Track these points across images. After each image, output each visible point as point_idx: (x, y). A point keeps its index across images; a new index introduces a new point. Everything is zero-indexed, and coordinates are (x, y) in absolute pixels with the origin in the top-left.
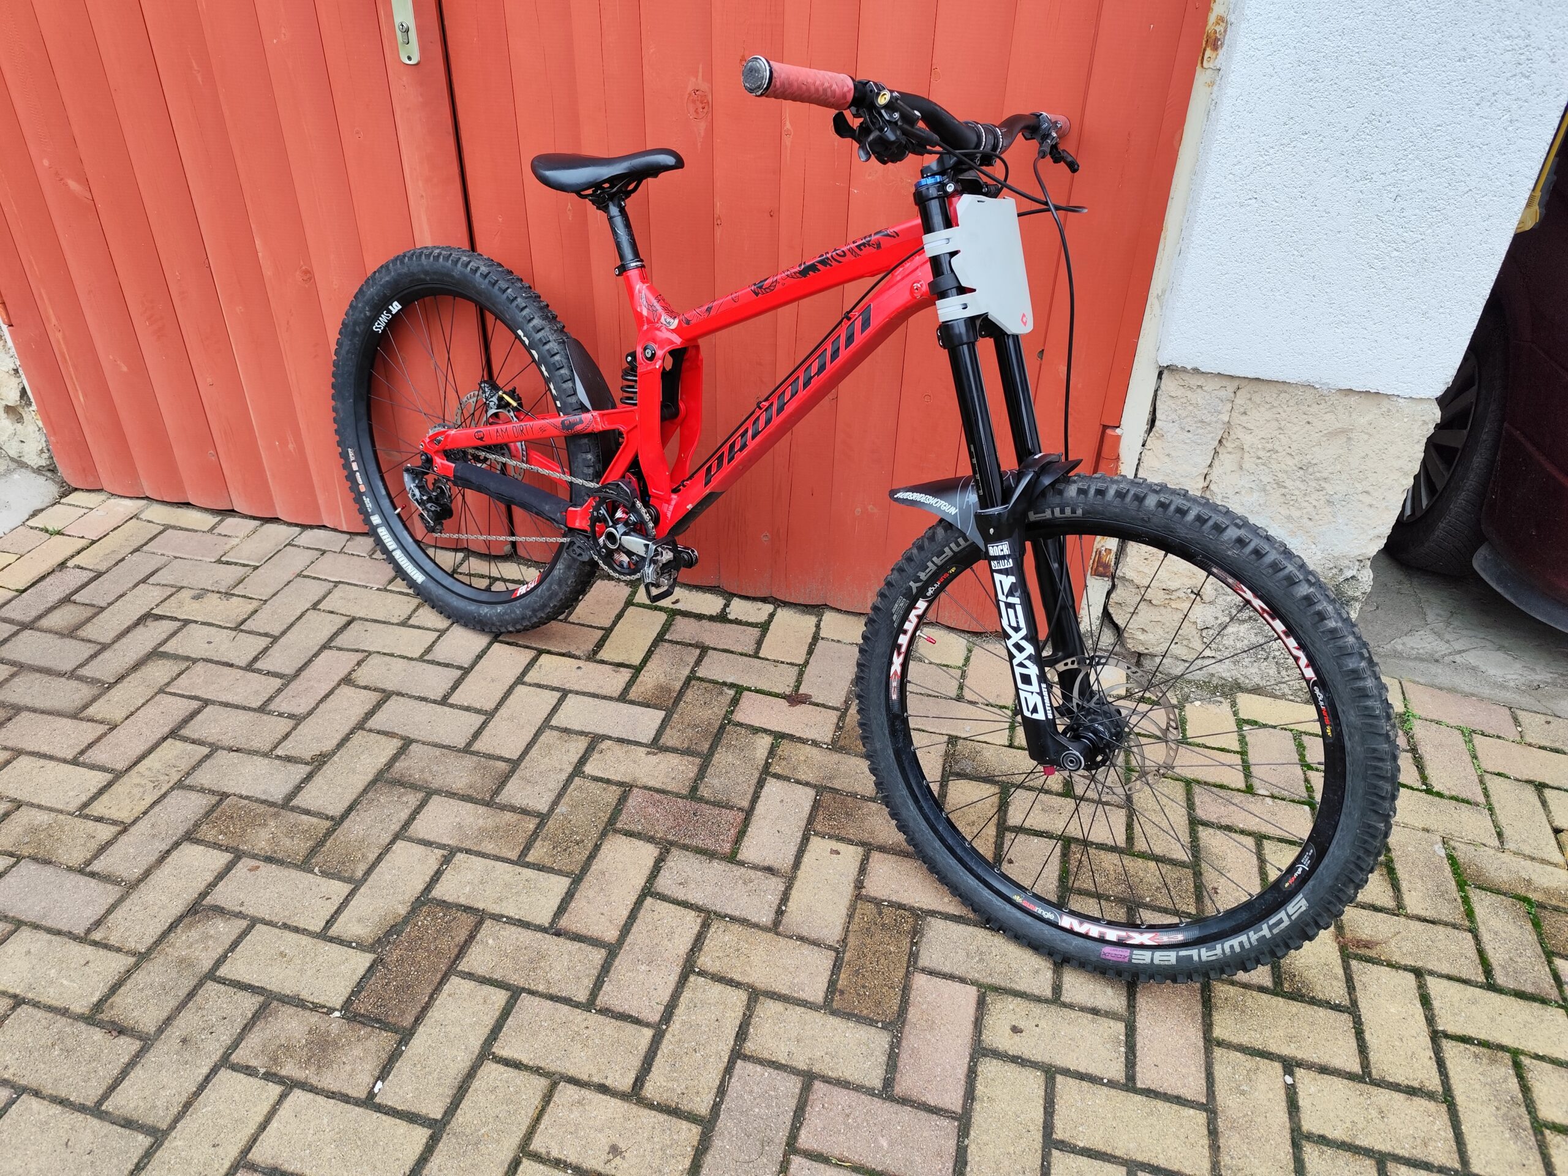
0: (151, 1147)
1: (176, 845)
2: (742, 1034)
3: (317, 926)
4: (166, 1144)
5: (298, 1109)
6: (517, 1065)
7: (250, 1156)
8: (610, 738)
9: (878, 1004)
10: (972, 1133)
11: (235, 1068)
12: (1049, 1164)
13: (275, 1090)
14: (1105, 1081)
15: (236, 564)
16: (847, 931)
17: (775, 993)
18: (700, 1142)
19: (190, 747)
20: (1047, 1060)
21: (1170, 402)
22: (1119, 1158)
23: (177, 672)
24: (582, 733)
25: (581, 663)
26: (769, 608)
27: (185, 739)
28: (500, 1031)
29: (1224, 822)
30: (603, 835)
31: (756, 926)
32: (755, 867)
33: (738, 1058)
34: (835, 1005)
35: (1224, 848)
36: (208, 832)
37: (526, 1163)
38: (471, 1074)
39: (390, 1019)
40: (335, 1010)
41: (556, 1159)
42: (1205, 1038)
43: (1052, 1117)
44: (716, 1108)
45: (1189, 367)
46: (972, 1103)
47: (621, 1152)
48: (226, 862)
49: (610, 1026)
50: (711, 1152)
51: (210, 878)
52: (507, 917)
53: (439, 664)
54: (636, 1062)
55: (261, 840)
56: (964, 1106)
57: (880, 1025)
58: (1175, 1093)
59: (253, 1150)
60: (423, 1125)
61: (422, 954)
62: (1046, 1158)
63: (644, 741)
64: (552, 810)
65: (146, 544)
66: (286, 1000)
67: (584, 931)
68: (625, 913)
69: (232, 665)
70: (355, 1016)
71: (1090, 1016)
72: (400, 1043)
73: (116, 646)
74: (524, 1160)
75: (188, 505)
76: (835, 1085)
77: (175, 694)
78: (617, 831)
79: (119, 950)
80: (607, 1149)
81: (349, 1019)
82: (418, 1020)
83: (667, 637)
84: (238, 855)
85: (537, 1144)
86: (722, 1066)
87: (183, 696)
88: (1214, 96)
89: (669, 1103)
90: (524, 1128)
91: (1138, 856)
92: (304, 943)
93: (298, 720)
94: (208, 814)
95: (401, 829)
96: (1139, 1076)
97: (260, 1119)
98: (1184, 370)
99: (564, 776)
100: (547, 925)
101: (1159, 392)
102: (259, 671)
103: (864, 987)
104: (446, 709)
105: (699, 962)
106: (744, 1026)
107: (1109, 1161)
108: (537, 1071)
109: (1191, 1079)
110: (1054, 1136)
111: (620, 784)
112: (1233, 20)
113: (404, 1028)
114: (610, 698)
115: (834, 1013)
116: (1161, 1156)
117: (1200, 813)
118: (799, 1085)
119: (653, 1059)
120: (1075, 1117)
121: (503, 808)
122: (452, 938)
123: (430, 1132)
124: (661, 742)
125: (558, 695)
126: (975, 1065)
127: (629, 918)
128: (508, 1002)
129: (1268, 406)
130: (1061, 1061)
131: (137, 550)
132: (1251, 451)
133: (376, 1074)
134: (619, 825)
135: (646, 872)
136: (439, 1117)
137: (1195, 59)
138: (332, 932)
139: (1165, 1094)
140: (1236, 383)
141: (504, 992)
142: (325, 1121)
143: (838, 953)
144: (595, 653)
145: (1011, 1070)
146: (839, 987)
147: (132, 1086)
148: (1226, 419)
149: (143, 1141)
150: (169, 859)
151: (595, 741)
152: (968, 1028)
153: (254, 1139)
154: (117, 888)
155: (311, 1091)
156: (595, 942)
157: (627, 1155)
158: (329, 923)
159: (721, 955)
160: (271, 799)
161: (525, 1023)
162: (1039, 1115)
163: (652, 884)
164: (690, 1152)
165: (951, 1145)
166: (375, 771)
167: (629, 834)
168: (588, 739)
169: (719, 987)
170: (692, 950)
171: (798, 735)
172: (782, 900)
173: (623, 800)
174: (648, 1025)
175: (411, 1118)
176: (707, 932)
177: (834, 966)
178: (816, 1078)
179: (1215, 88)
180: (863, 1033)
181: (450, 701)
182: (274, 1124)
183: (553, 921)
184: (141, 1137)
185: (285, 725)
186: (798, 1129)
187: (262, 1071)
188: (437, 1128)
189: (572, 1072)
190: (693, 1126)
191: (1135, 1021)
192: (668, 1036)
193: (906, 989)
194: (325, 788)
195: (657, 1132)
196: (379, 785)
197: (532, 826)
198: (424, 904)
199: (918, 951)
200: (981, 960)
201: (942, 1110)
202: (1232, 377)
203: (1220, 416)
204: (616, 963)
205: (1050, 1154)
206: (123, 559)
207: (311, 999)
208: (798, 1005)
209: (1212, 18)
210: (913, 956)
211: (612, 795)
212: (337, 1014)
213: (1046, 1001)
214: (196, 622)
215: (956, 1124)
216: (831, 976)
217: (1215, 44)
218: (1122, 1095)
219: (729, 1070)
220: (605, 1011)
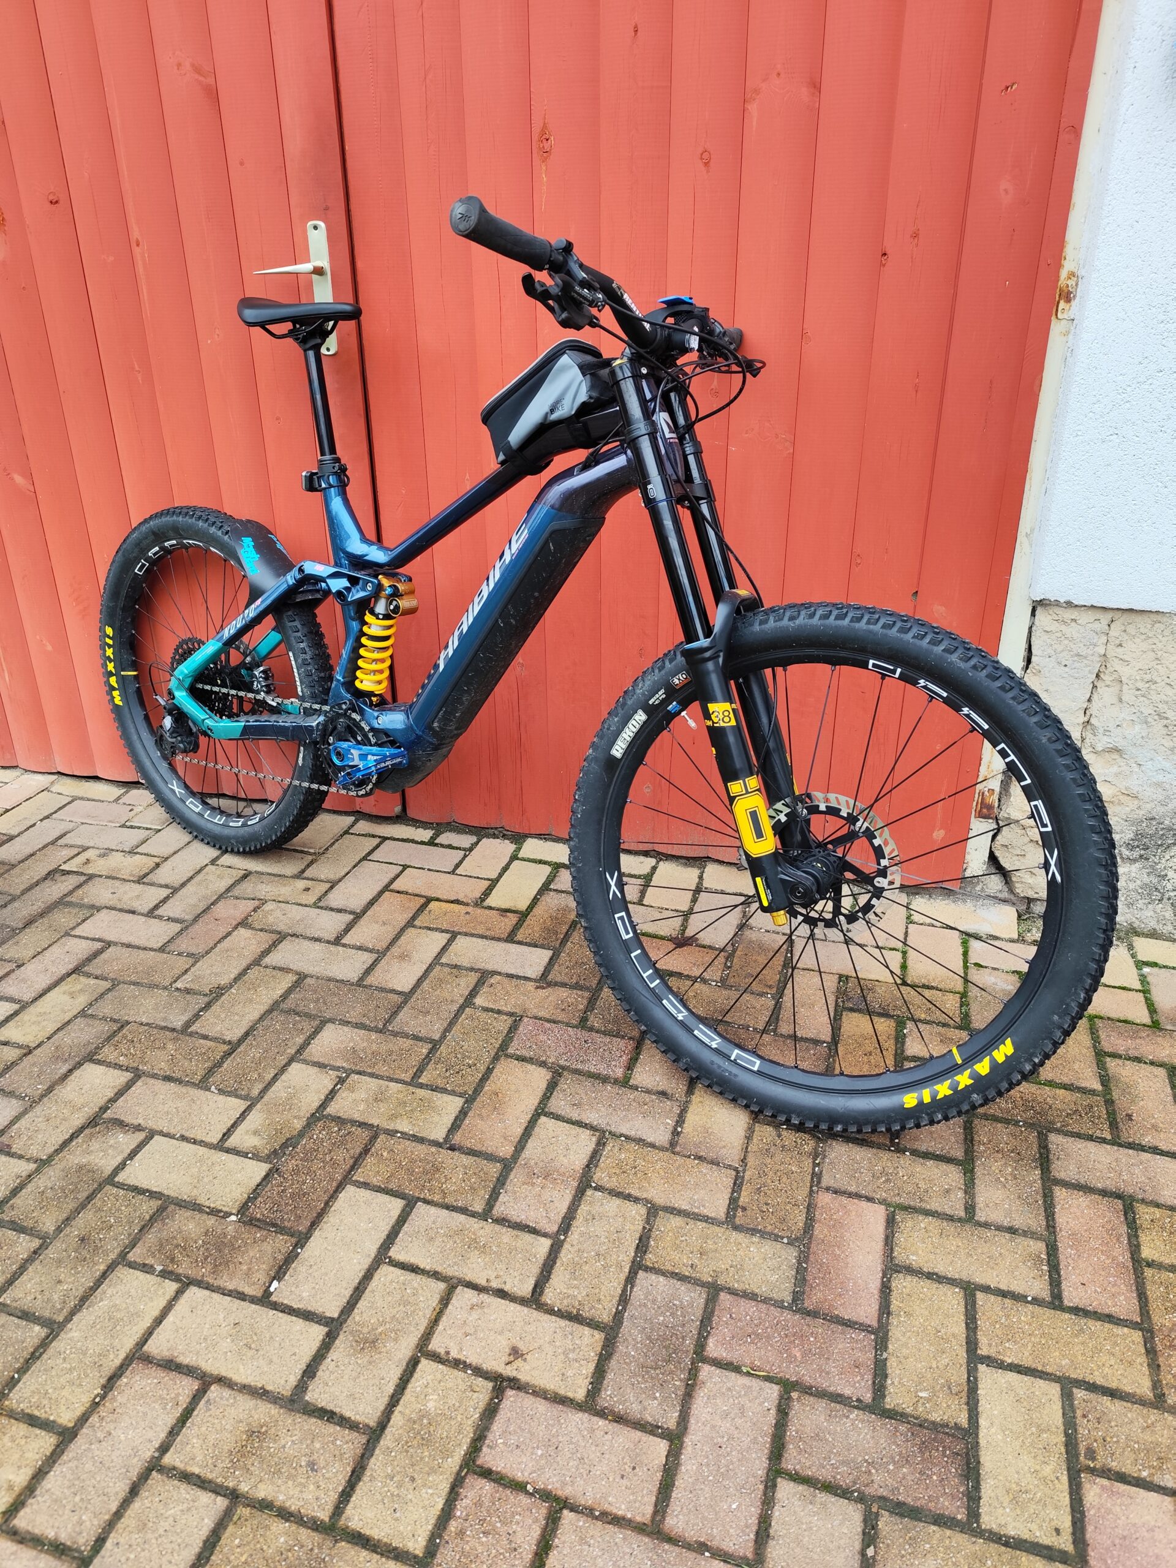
0: (47, 1337)
1: (79, 1065)
2: (642, 1246)
3: (214, 1138)
4: (62, 1335)
5: (194, 1304)
6: (414, 1269)
7: (145, 1348)
8: (500, 974)
9: (783, 1220)
10: (890, 1346)
11: (132, 1265)
12: (976, 1379)
13: (172, 1287)
14: (1029, 1299)
15: (139, 828)
16: (746, 1152)
17: (675, 1209)
18: (604, 1347)
19: (92, 981)
20: (964, 1276)
21: (1045, 637)
22: (1051, 1374)
23: (82, 917)
24: (472, 969)
25: (470, 909)
26: (652, 862)
27: (88, 975)
28: (396, 1236)
29: (1132, 1053)
30: (496, 1059)
31: (653, 1146)
32: (648, 1092)
33: (640, 1268)
34: (738, 1221)
35: (1135, 1077)
36: (109, 1053)
37: (425, 1364)
38: (368, 1276)
39: (286, 1223)
40: (231, 1214)
41: (455, 1360)
42: (1132, 1258)
43: (975, 1333)
44: (618, 1317)
45: (1062, 601)
46: (888, 1318)
47: (523, 1355)
48: (126, 1080)
49: (507, 1235)
50: (615, 1357)
51: (110, 1094)
52: (401, 1133)
53: (332, 909)
54: (535, 1270)
55: (160, 1062)
56: (879, 1321)
57: (785, 1240)
58: (1107, 1311)
59: (149, 1342)
60: (319, 1323)
61: (317, 1165)
62: (972, 1372)
63: (533, 977)
64: (443, 1037)
65: (56, 812)
66: (182, 1204)
67: (478, 1147)
68: (519, 1131)
69: (133, 912)
70: (251, 1220)
71: (1008, 1236)
72: (295, 1246)
73: (26, 897)
74: (423, 1359)
75: (96, 778)
76: (742, 1297)
77: (80, 937)
78: (507, 1056)
79: (21, 1157)
80: (508, 1351)
81: (244, 1223)
82: (314, 1224)
83: (552, 887)
84: (137, 1075)
85: (436, 1344)
86: (623, 1277)
87: (87, 938)
88: (1070, 344)
89: (570, 1309)
90: (422, 1328)
91: (1044, 1084)
92: (201, 1153)
93: (195, 958)
94: (109, 1039)
95: (296, 1053)
96: (1065, 1294)
97: (156, 1313)
98: (1057, 603)
99: (455, 1007)
100: (441, 1140)
101: (1034, 629)
102: (160, 917)
103: (767, 1204)
104: (340, 948)
105: (596, 1178)
106: (644, 1239)
107: (1041, 1378)
108: (436, 1275)
109: (1122, 1298)
110: (979, 1352)
111: (511, 1014)
112: (1083, 273)
113: (300, 1232)
114: (499, 939)
115: (736, 1228)
116: (1096, 1373)
117: (1106, 1046)
118: (704, 1296)
119: (552, 1267)
120: (999, 1333)
121: (395, 1034)
122: (348, 1150)
123: (326, 1329)
124: (550, 978)
125: (448, 936)
126: (889, 1281)
127: (523, 1134)
128: (403, 1210)
129: (1144, 637)
130: (979, 1279)
131: (47, 817)
132: (1130, 683)
133: (272, 1273)
134: (510, 1051)
135: (539, 1094)
136: (336, 1315)
137: (1051, 310)
138: (228, 1144)
139: (1096, 1312)
140: (1109, 616)
141: (399, 1200)
142: (221, 1316)
143: (738, 1172)
144: (483, 900)
145: (926, 1287)
146: (740, 1204)
147: (30, 1280)
148: (1103, 652)
149: (38, 1331)
150: (72, 1077)
151: (484, 976)
152: (878, 1246)
153: (149, 1333)
154: (21, 1102)
155: (207, 1288)
156: (491, 1157)
157: (528, 1357)
158: (227, 1134)
159: (617, 1172)
160: (170, 1026)
161: (422, 1230)
162: (960, 1329)
163: (546, 1105)
164: (593, 1356)
165: (867, 1357)
166: (270, 1002)
167: (522, 1059)
168: (478, 975)
169: (617, 1201)
170: (587, 1166)
171: (686, 973)
172: (677, 1122)
173: (513, 1029)
174: (545, 1235)
175: (308, 1316)
176: (603, 1150)
177: (735, 1184)
178: (722, 1290)
179: (1071, 336)
180: (768, 1247)
181: (343, 941)
182: (170, 1318)
183: (447, 1136)
184: (37, 1328)
185: (183, 963)
186: (706, 1338)
187: (159, 1268)
188: (333, 1327)
189: (469, 1277)
190: (596, 1333)
191: (1056, 1241)
192: (566, 1246)
193: (810, 1208)
194: (223, 1016)
195: (559, 1336)
196: (275, 1013)
197: (425, 1051)
198: (319, 1120)
199: (821, 1172)
200: (888, 1181)
201: (856, 1323)
202: (1104, 609)
203: (1096, 649)
204: (512, 1176)
205: (976, 1369)
206: (34, 825)
207: (207, 1204)
208: (700, 1220)
209: (1064, 274)
210: (816, 1178)
211: (503, 1024)
212: (233, 1218)
213: (960, 1220)
214: (100, 876)
215: (873, 1337)
216: (732, 1194)
217: (1068, 297)
218: (1049, 1313)
219: (630, 1280)
220: (502, 1221)
